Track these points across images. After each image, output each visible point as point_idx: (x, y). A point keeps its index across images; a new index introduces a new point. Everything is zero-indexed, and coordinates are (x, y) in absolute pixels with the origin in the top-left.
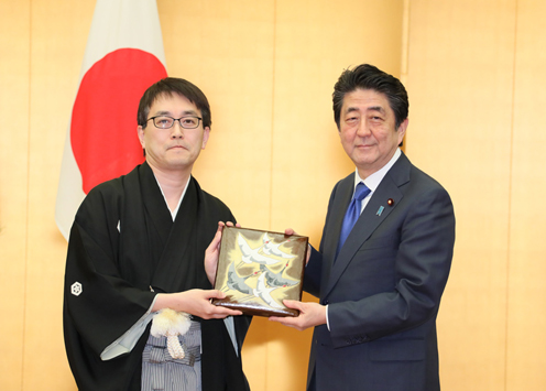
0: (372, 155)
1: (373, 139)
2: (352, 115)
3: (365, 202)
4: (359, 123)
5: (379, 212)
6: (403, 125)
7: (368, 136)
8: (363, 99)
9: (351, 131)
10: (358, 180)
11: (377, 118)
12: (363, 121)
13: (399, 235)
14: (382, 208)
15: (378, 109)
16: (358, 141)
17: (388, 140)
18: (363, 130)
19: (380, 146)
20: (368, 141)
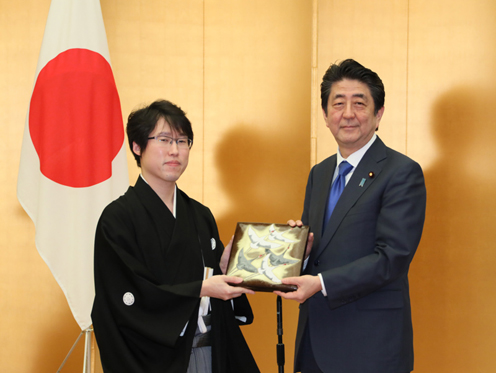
0: (354, 135)
1: (356, 122)
2: (339, 100)
3: (348, 177)
4: (345, 107)
5: (362, 184)
6: (380, 111)
7: (352, 118)
8: (348, 87)
9: (338, 115)
10: (340, 160)
11: (360, 103)
12: (349, 106)
13: (380, 201)
14: (364, 180)
15: (361, 96)
16: (344, 123)
17: (369, 122)
18: (348, 112)
19: (362, 127)
20: (352, 123)
